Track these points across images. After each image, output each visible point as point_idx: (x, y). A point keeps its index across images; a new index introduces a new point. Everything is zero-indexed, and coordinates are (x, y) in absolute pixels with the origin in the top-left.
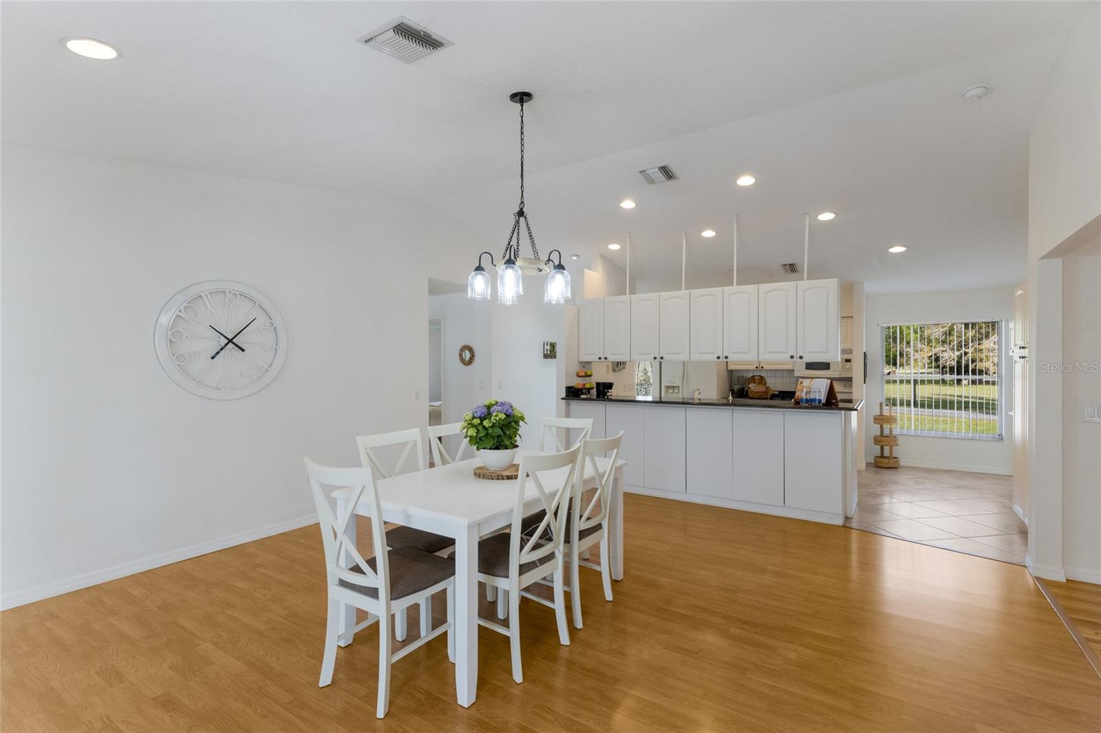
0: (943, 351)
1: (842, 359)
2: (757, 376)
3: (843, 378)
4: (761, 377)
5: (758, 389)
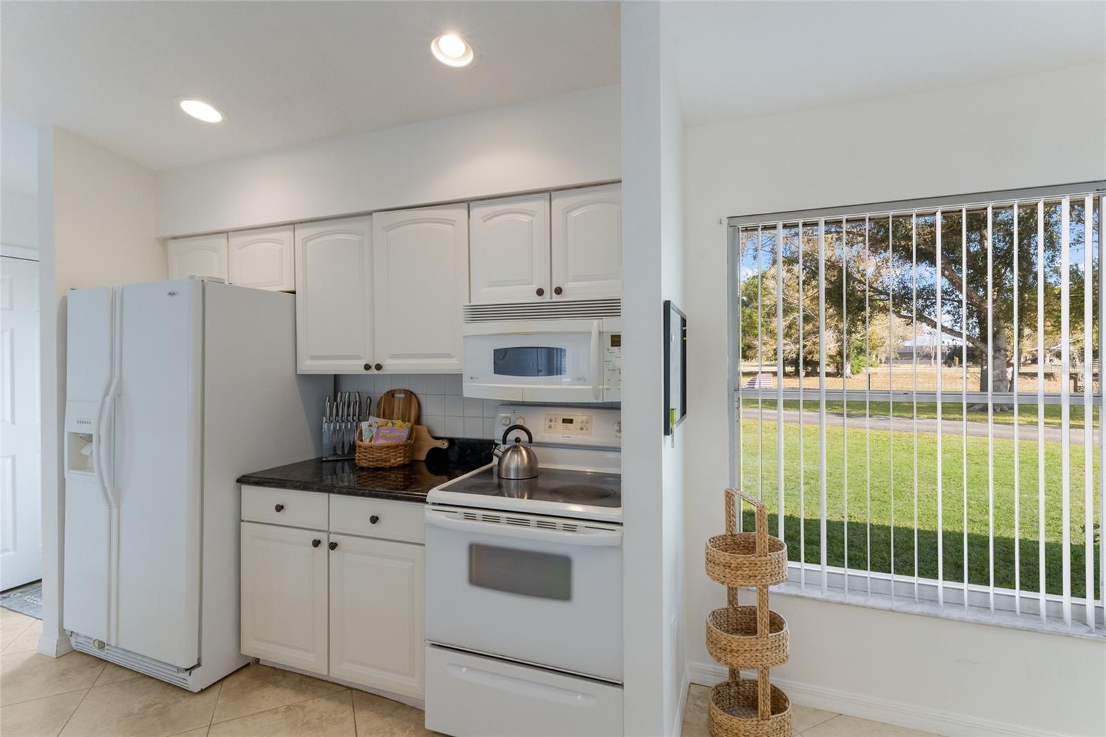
0: (786, 344)
1: (601, 333)
2: (400, 391)
3: (604, 403)
4: (410, 395)
5: (384, 437)
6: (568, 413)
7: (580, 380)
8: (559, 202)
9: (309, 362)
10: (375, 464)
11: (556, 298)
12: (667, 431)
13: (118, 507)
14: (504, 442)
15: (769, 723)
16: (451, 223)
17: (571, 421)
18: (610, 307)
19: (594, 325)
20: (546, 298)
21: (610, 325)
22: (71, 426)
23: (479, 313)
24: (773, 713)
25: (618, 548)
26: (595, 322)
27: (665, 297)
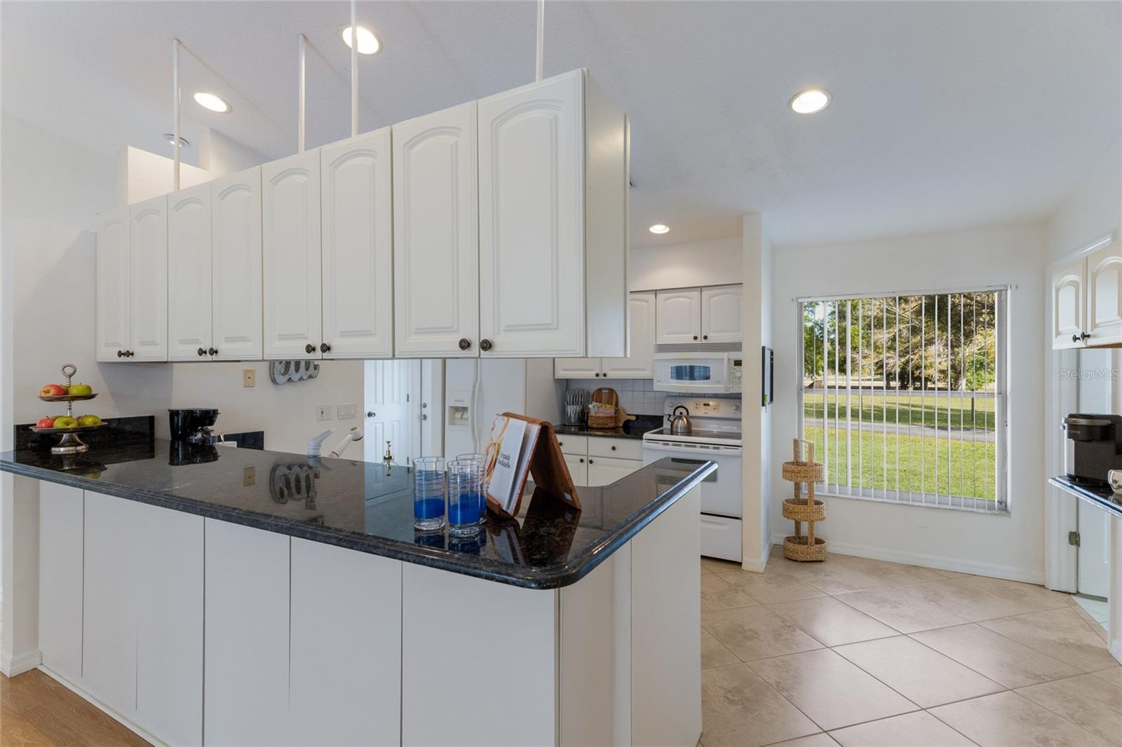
0: (889, 357)
1: (729, 359)
2: (606, 389)
3: (731, 394)
4: (611, 391)
5: (602, 413)
6: (706, 401)
7: (718, 382)
8: (706, 293)
9: (562, 372)
10: (601, 426)
11: (704, 341)
12: (763, 405)
13: (480, 442)
14: (674, 414)
15: (814, 547)
16: (647, 301)
17: (708, 405)
18: (737, 347)
19: (725, 355)
20: (698, 342)
21: (735, 355)
22: (450, 402)
23: (662, 348)
24: (816, 544)
25: (740, 457)
26: (726, 354)
27: (763, 345)
